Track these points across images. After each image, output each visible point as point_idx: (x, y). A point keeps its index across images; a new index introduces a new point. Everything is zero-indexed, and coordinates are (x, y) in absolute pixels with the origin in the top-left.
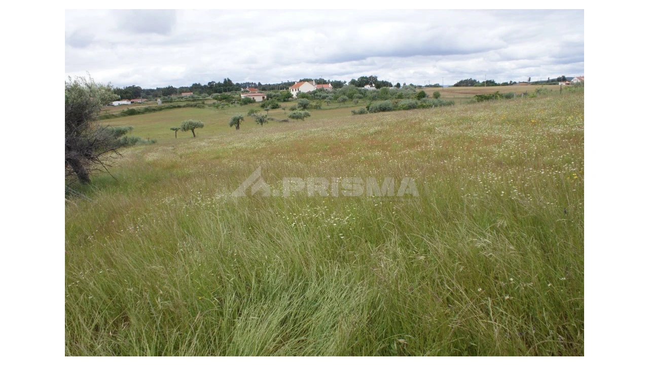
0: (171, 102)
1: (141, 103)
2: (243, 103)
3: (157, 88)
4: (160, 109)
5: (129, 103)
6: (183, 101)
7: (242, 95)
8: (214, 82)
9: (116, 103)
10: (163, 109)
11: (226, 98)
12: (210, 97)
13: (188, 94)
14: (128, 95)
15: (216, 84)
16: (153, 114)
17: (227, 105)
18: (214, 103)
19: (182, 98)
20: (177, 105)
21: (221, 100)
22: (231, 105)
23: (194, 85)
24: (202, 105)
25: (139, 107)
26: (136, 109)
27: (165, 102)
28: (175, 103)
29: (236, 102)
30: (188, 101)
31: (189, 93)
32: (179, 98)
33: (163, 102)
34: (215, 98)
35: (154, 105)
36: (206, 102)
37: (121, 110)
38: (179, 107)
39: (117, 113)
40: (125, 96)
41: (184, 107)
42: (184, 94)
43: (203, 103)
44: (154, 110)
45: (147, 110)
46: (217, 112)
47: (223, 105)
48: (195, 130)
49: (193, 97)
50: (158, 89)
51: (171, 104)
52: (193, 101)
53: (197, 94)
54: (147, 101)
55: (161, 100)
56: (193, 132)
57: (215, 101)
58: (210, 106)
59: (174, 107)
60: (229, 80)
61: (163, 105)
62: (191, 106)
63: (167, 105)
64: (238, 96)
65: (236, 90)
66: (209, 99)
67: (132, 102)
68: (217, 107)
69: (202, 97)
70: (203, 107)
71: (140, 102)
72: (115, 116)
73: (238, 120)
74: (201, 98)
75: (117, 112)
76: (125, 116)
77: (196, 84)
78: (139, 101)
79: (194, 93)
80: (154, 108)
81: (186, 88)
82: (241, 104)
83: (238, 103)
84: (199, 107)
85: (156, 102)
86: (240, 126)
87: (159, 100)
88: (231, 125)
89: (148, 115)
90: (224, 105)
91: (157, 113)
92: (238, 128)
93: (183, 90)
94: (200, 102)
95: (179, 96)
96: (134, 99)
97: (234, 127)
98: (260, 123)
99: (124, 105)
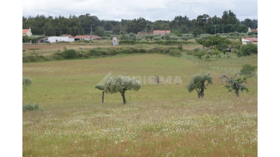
0: (133, 43)
1: (88, 42)
2: (242, 52)
3: (123, 20)
4: (114, 53)
5: (72, 40)
6: (151, 44)
7: (243, 40)
8: (207, 16)
9: (52, 39)
10: (118, 53)
11: (217, 43)
12: (193, 40)
13: (162, 33)
14: (75, 28)
15: (210, 19)
16: (100, 59)
17: (217, 54)
18: (196, 50)
19: (151, 38)
20: (139, 49)
21: (208, 45)
22: (222, 54)
23: (177, 18)
24: (178, 51)
25: (83, 47)
26: (76, 51)
27: (124, 42)
28: (138, 45)
29: (233, 50)
30: (159, 43)
31: (164, 32)
32: (147, 38)
33: (120, 43)
34: (200, 42)
35: (107, 47)
36: (185, 47)
37: (56, 50)
38: (143, 52)
39: (48, 54)
40: (70, 29)
41: (150, 52)
42: (156, 33)
43: (180, 49)
44: (104, 54)
45: (94, 54)
46: (197, 63)
47: (209, 53)
48: (127, 93)
49: (168, 38)
50: (124, 22)
51: (132, 46)
52: (167, 44)
53: (175, 33)
54: (99, 39)
55: (118, 38)
56: (123, 96)
57: (200, 47)
58: (189, 53)
59: (135, 51)
60: (232, 14)
61: (120, 47)
62: (161, 52)
63: (125, 47)
64: (238, 40)
65: (240, 31)
66: (192, 43)
67: (76, 39)
68: (200, 56)
69: (183, 39)
70: (179, 55)
71: (88, 40)
72: (46, 59)
73: (203, 82)
74: (179, 41)
75: (50, 52)
76: (59, 59)
77: (181, 17)
78: (87, 38)
79: (171, 32)
80: (104, 51)
81: (165, 22)
82: (239, 55)
83: (235, 52)
84: (172, 54)
85: (111, 41)
86: (205, 92)
87: (115, 40)
88: (191, 89)
89: (93, 61)
90: (211, 54)
91: (108, 58)
92: (201, 94)
93: (160, 25)
94: (176, 46)
95: (146, 35)
96: (82, 34)
97: (195, 93)
98: (234, 91)
99: (63, 42)
